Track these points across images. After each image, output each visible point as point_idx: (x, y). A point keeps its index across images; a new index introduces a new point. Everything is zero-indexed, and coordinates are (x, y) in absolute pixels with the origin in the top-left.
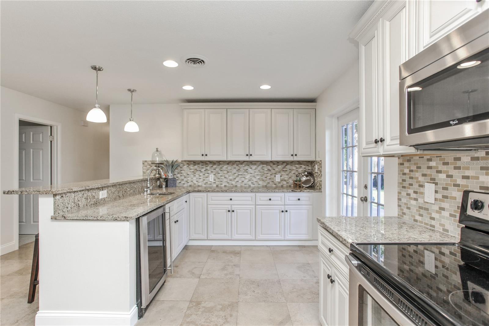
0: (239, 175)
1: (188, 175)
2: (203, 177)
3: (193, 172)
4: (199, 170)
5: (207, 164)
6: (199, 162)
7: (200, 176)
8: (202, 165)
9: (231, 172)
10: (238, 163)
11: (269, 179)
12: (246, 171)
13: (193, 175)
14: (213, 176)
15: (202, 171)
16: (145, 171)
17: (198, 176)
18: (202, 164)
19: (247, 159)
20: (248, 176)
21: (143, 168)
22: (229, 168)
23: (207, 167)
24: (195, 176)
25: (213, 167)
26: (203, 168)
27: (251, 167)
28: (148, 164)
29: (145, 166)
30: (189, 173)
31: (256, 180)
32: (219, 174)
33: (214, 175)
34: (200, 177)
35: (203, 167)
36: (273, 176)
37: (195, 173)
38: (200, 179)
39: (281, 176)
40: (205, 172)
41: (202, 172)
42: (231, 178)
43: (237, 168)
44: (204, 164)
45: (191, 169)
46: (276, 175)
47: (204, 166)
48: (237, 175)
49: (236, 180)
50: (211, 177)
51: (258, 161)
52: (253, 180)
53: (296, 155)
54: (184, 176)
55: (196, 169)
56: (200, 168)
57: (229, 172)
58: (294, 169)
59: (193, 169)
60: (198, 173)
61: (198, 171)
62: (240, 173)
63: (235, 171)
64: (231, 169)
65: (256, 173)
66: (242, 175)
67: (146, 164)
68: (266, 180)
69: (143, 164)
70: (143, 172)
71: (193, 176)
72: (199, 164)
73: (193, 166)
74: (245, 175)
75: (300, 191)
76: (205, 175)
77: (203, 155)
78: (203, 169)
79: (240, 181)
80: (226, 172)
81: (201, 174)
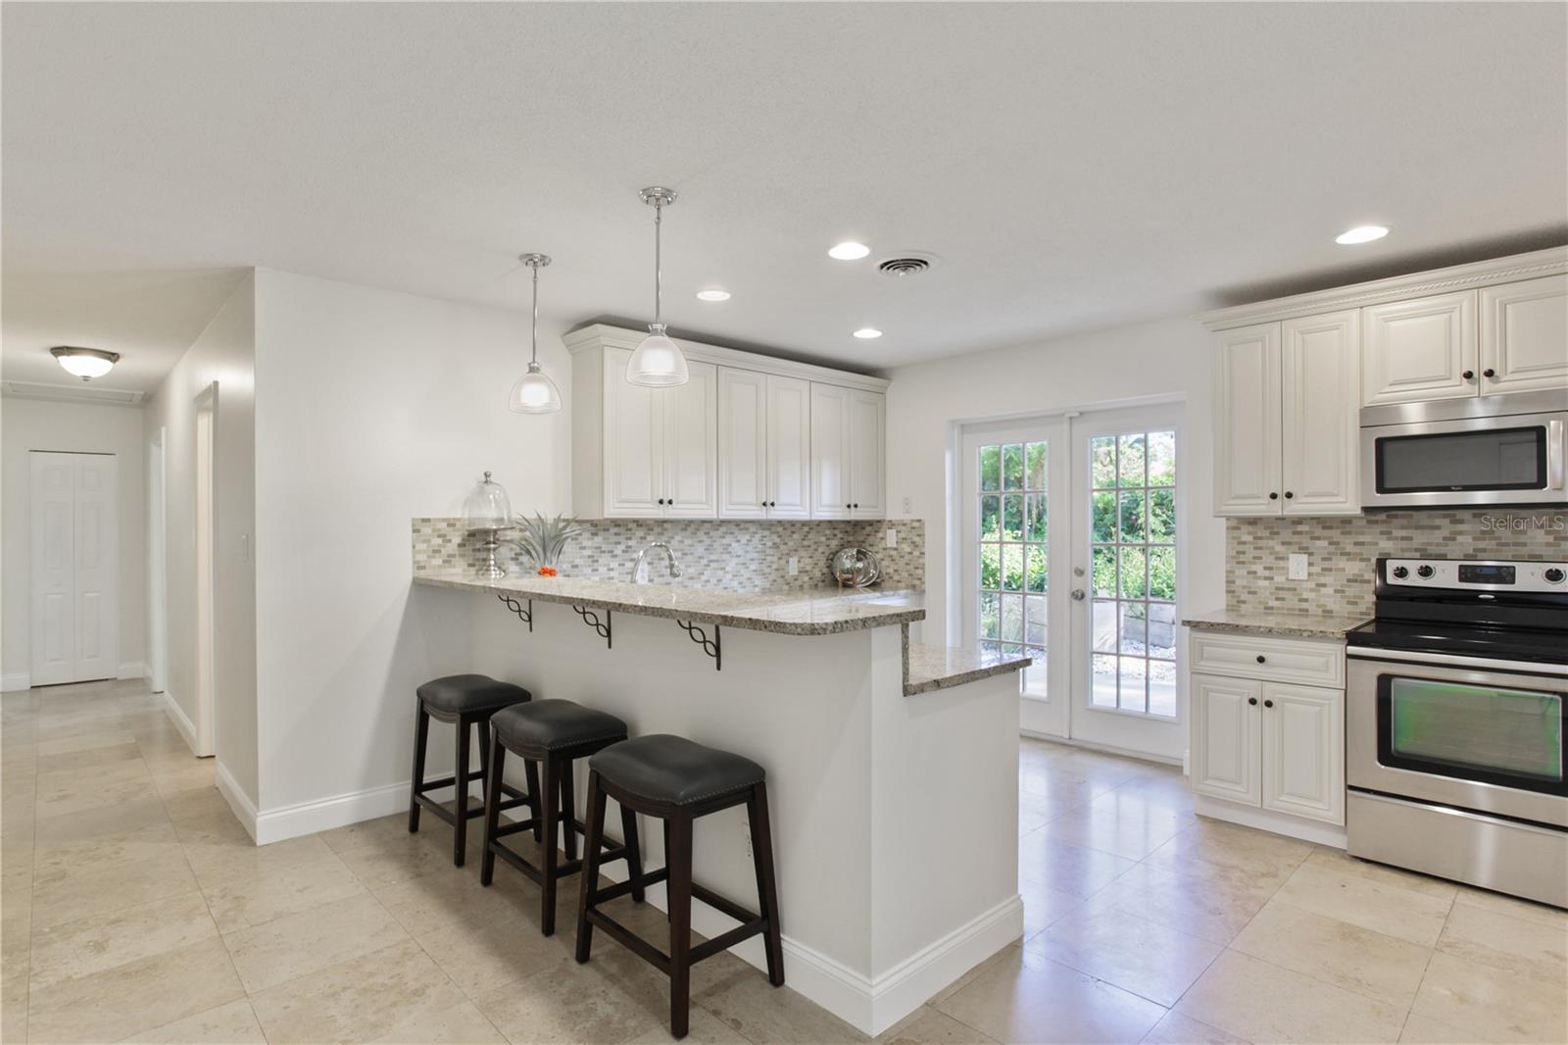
0: (711, 561)
1: (576, 566)
2: (620, 573)
3: (589, 557)
4: (609, 552)
5: (630, 530)
6: (608, 522)
7: (612, 570)
8: (616, 534)
9: (692, 554)
10: (709, 525)
11: (777, 570)
12: (726, 549)
13: (590, 566)
14: (646, 567)
15: (615, 553)
16: (422, 557)
17: (605, 569)
18: (616, 530)
20: (732, 565)
21: (414, 547)
22: (688, 542)
23: (630, 539)
24: (597, 570)
25: (645, 538)
26: (619, 543)
27: (739, 538)
28: (434, 531)
29: (424, 541)
30: (578, 561)
31: (748, 575)
32: (662, 562)
33: (649, 564)
34: (612, 574)
35: (617, 539)
36: (783, 562)
37: (597, 561)
38: (612, 578)
39: (799, 561)
40: (627, 555)
41: (616, 556)
42: (691, 570)
43: (707, 541)
44: (621, 530)
45: (584, 548)
46: (791, 559)
47: (621, 539)
48: (705, 561)
49: (704, 578)
50: (643, 570)
51: (752, 522)
52: (742, 575)
53: (855, 505)
54: (565, 571)
55: (600, 548)
56: (610, 544)
57: (686, 554)
58: (821, 542)
59: (590, 548)
60: (604, 559)
61: (604, 552)
62: (713, 557)
63: (700, 549)
64: (692, 546)
65: (749, 556)
66: (718, 561)
67: (427, 530)
68: (770, 574)
69: (416, 531)
70: (414, 562)
71: (590, 569)
72: (608, 530)
73: (590, 536)
74: (724, 561)
76: (623, 565)
77: (661, 502)
78: (619, 546)
79: (714, 581)
81: (614, 564)
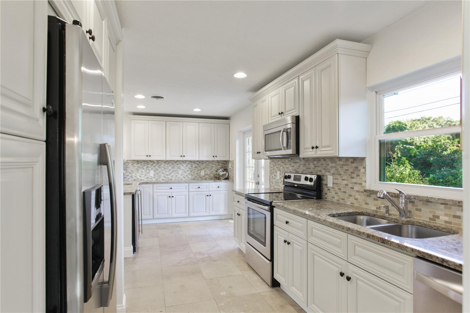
0: (173, 171)
1: (133, 171)
2: (145, 173)
3: (136, 169)
4: (142, 168)
5: (148, 163)
9: (168, 169)
10: (173, 162)
11: (197, 174)
12: (179, 168)
13: (136, 171)
14: (153, 172)
17: (141, 172)
18: (144, 163)
19: (181, 159)
20: (180, 172)
22: (166, 166)
23: (148, 165)
24: (138, 172)
25: (153, 165)
26: (145, 166)
27: (183, 165)
30: (133, 170)
31: (186, 175)
32: (158, 171)
33: (154, 171)
34: (143, 173)
35: (145, 165)
36: (199, 172)
38: (143, 174)
39: (205, 172)
40: (147, 169)
41: (144, 169)
42: (167, 173)
43: (172, 166)
44: (146, 163)
45: (135, 167)
46: (202, 171)
47: (146, 165)
48: (172, 171)
49: (171, 175)
50: (152, 173)
51: (188, 161)
52: (184, 175)
53: (216, 156)
54: (129, 172)
55: (139, 167)
56: (142, 166)
57: (165, 169)
58: (214, 167)
59: (136, 167)
60: (141, 169)
61: (141, 168)
62: (174, 170)
63: (170, 168)
64: (168, 167)
65: (186, 170)
66: (176, 171)
68: (194, 175)
72: (142, 163)
73: (136, 164)
74: (178, 171)
75: (220, 182)
76: (146, 171)
77: (147, 156)
78: (145, 167)
79: (174, 176)
80: (164, 169)
81: (143, 171)
